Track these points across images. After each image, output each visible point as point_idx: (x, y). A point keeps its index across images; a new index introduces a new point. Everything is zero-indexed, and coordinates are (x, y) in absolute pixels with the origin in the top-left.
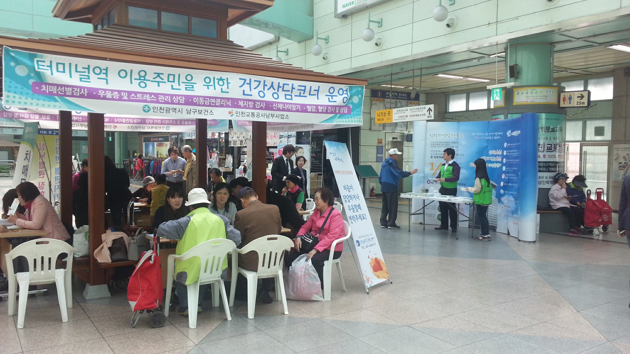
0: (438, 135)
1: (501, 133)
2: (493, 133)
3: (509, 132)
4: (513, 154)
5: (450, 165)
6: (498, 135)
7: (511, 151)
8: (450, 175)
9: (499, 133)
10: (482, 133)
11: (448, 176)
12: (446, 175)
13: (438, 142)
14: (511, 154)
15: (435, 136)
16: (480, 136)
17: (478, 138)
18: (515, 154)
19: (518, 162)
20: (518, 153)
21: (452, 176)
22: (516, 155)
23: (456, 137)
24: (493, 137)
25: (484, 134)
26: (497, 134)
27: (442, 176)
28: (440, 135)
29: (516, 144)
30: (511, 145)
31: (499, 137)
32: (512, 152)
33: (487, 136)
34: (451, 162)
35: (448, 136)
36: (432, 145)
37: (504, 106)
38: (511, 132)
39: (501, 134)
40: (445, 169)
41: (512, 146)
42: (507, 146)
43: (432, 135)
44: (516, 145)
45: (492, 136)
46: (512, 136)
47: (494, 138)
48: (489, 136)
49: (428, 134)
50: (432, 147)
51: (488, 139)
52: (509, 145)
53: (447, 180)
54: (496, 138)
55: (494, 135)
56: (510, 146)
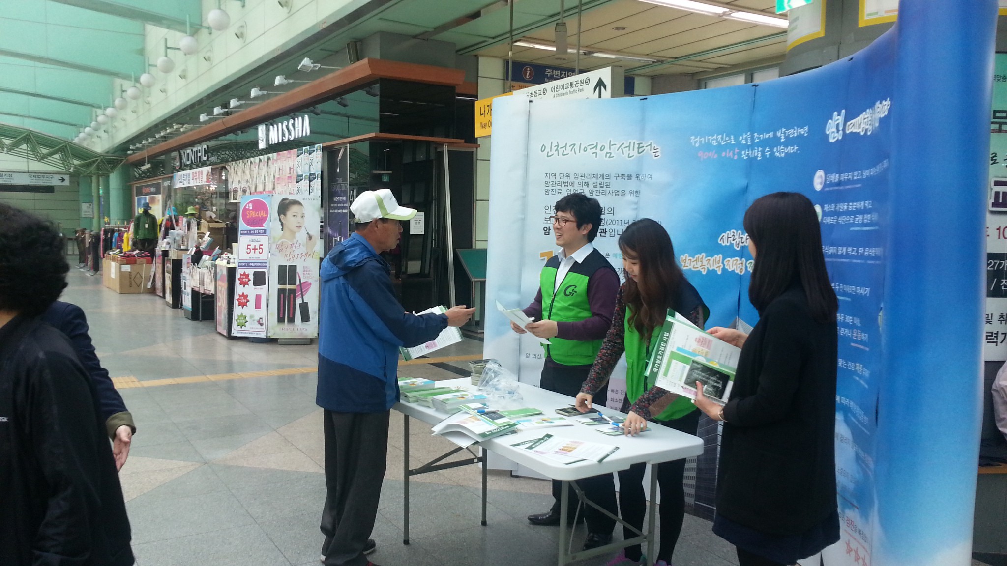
0: (569, 149)
1: (804, 131)
2: (771, 134)
3: (838, 119)
4: (851, 219)
5: (576, 268)
6: (789, 142)
7: (843, 207)
8: (577, 310)
9: (793, 132)
10: (728, 135)
11: (571, 314)
12: (562, 309)
13: (568, 176)
14: (842, 220)
15: (561, 151)
16: (720, 148)
17: (713, 155)
18: (860, 218)
19: (876, 258)
20: (875, 217)
21: (585, 314)
22: (864, 225)
23: (634, 153)
24: (771, 150)
25: (736, 139)
26: (787, 137)
27: (545, 314)
28: (577, 148)
29: (866, 173)
30: (845, 177)
31: (791, 150)
32: (848, 213)
33: (747, 147)
34: (580, 255)
35: (607, 150)
36: (547, 184)
37: (822, 35)
38: (846, 121)
39: (801, 136)
40: (557, 285)
41: (849, 182)
42: (825, 185)
43: (548, 149)
44: (870, 178)
45: (764, 143)
46: (851, 139)
47: (772, 153)
48: (752, 147)
49: (535, 147)
50: (547, 192)
51: (752, 161)
52: (835, 178)
53: (565, 331)
54: (780, 152)
55: (776, 141)
56: (839, 183)
